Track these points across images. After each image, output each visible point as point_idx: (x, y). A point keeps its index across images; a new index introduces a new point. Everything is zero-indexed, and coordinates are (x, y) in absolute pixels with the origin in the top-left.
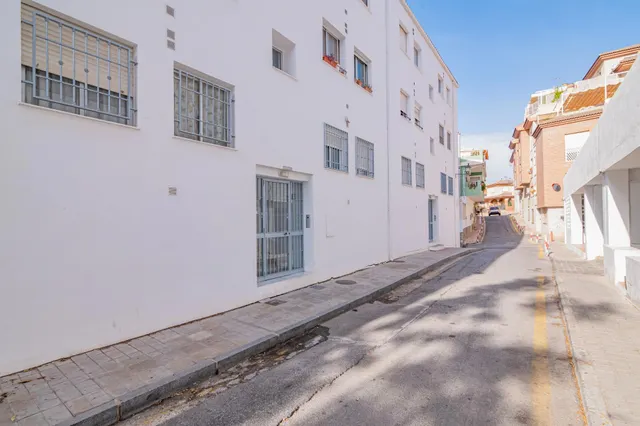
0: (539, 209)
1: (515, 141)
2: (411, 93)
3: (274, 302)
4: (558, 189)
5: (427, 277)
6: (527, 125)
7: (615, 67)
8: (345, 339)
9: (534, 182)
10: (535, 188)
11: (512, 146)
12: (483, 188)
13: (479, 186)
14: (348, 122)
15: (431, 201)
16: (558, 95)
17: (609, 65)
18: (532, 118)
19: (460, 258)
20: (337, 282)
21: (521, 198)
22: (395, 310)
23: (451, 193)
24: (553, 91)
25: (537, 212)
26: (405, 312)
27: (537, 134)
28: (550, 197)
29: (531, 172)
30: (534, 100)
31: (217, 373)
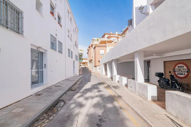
0: (95, 66)
1: (89, 49)
2: (70, 31)
3: (38, 94)
4: (99, 62)
5: (78, 83)
6: (92, 45)
7: (107, 37)
8: (71, 102)
9: (93, 59)
10: (94, 61)
11: (88, 50)
12: (83, 59)
13: (82, 59)
14: (56, 35)
15: (74, 62)
16: (98, 40)
17: (106, 36)
18: (93, 44)
19: (82, 78)
20: (55, 86)
21: (90, 63)
22: (78, 92)
23: (77, 61)
24: (97, 39)
25: (94, 67)
26: (81, 93)
27: (94, 48)
28: (97, 64)
29: (93, 57)
30: (93, 40)
31: (37, 121)
